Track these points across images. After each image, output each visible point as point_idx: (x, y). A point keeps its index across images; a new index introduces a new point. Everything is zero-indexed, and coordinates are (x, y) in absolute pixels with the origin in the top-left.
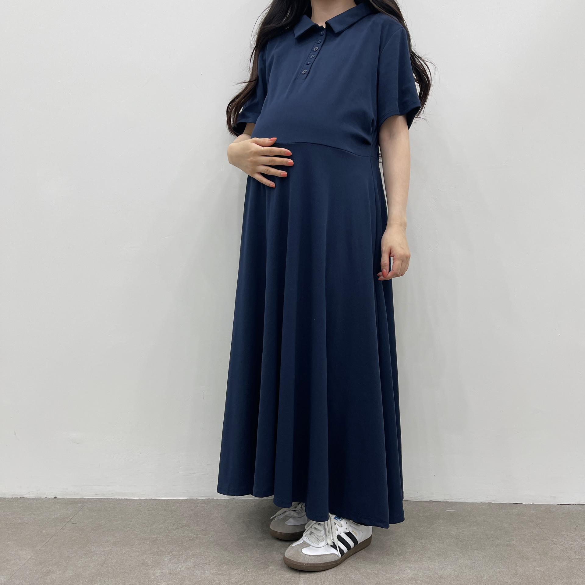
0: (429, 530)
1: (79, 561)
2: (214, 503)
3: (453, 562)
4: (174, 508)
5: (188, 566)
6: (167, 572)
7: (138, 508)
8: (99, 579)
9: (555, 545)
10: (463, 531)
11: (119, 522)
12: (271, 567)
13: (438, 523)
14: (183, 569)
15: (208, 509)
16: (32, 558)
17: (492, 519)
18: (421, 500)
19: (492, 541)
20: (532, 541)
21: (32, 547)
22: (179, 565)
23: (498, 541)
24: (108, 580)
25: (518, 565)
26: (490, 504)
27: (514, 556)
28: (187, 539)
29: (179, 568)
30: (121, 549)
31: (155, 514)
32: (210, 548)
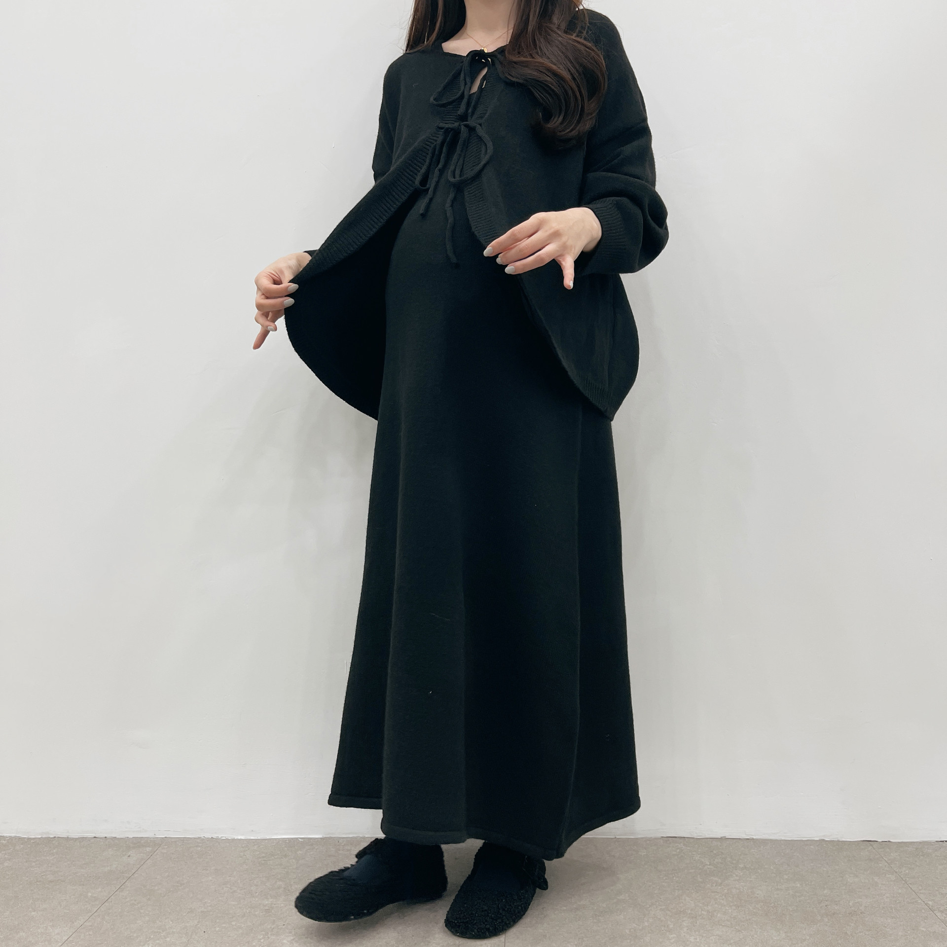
0: (719, 887)
3: (760, 944)
4: (300, 852)
7: (242, 854)
9: (931, 912)
10: (778, 889)
11: (210, 878)
13: (734, 875)
16: (69, 940)
18: (707, 837)
19: (826, 906)
20: (893, 906)
21: (70, 921)
23: (836, 907)
26: (822, 841)
30: (214, 924)
31: (269, 864)
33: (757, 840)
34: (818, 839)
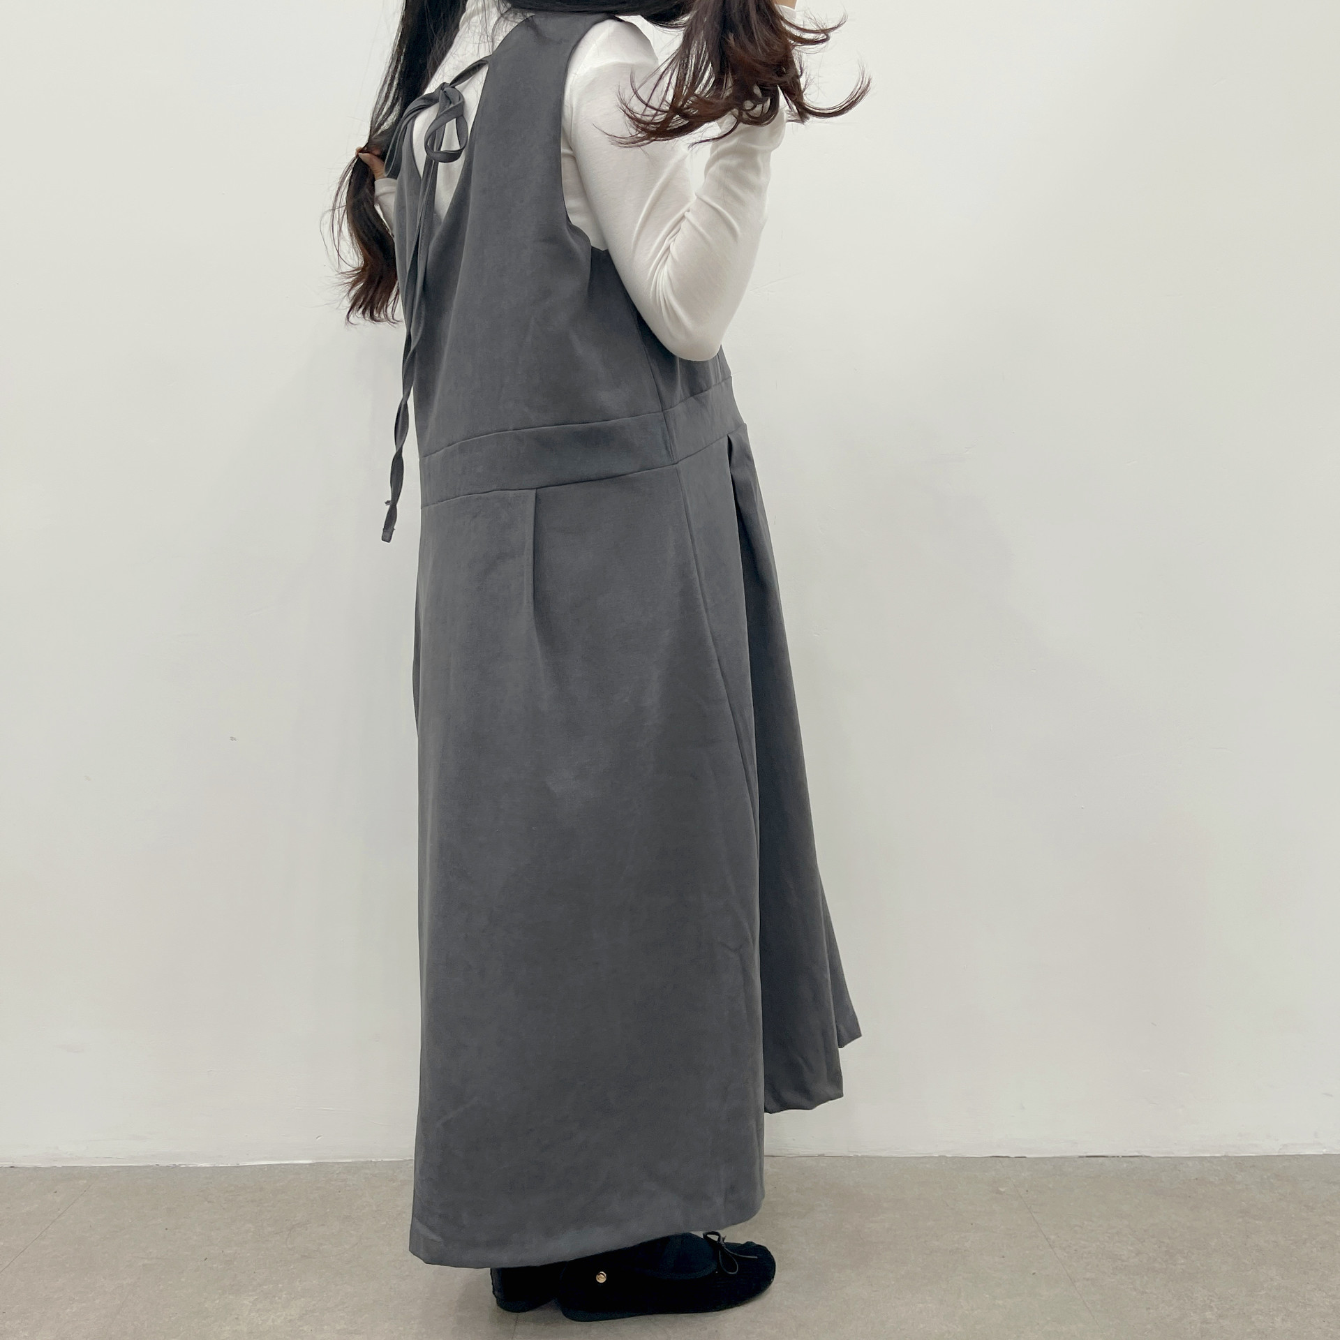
33: (863, 1157)
34: (937, 1156)
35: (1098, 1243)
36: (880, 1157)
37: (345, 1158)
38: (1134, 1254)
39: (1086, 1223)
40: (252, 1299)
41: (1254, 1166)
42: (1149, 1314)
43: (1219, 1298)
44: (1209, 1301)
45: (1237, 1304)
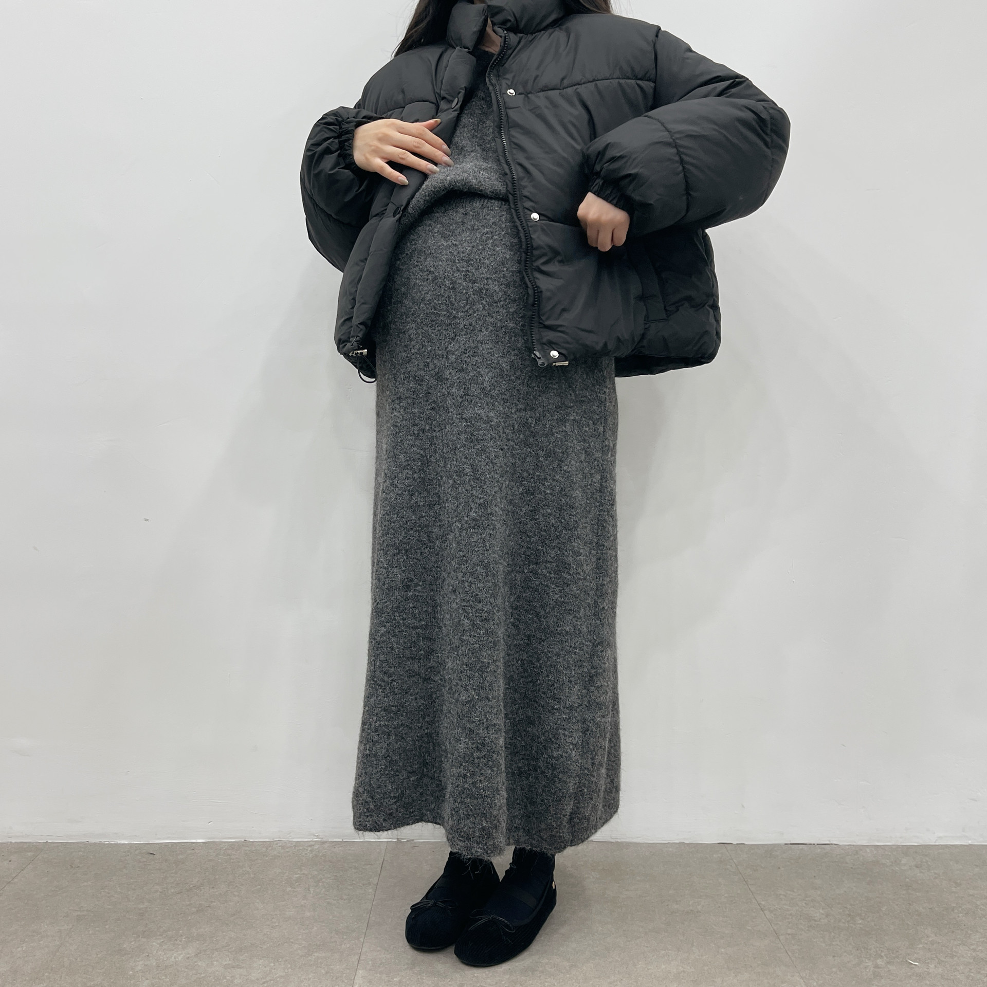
1: (18, 948)
2: (247, 848)
3: (597, 941)
4: (180, 857)
5: (189, 954)
6: (154, 964)
7: (123, 859)
8: (47, 976)
9: (762, 912)
11: (89, 883)
12: (316, 954)
14: (180, 958)
15: (236, 858)
17: (676, 871)
19: (667, 905)
20: (727, 905)
22: (173, 952)
23: (676, 906)
24: (61, 978)
25: (695, 944)
26: (682, 844)
27: (693, 930)
28: (193, 909)
29: (173, 958)
30: (88, 927)
32: (228, 924)
33: (622, 843)
34: (678, 842)
35: (798, 908)
36: (636, 843)
37: (231, 838)
38: (824, 916)
39: (789, 892)
40: (159, 942)
41: (916, 852)
42: (835, 960)
43: (888, 950)
44: (880, 952)
45: (901, 954)
